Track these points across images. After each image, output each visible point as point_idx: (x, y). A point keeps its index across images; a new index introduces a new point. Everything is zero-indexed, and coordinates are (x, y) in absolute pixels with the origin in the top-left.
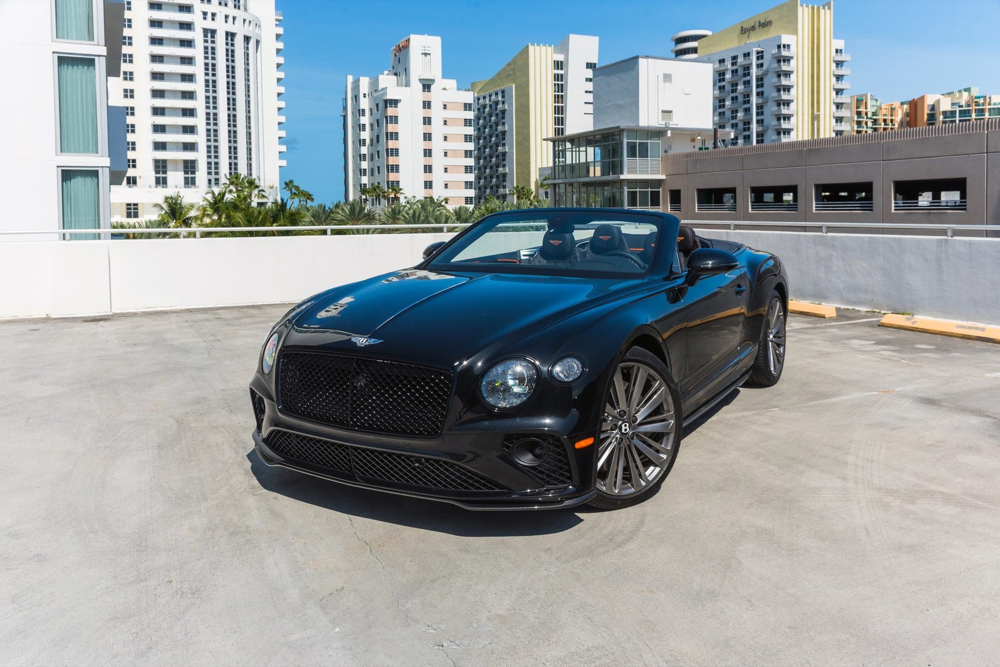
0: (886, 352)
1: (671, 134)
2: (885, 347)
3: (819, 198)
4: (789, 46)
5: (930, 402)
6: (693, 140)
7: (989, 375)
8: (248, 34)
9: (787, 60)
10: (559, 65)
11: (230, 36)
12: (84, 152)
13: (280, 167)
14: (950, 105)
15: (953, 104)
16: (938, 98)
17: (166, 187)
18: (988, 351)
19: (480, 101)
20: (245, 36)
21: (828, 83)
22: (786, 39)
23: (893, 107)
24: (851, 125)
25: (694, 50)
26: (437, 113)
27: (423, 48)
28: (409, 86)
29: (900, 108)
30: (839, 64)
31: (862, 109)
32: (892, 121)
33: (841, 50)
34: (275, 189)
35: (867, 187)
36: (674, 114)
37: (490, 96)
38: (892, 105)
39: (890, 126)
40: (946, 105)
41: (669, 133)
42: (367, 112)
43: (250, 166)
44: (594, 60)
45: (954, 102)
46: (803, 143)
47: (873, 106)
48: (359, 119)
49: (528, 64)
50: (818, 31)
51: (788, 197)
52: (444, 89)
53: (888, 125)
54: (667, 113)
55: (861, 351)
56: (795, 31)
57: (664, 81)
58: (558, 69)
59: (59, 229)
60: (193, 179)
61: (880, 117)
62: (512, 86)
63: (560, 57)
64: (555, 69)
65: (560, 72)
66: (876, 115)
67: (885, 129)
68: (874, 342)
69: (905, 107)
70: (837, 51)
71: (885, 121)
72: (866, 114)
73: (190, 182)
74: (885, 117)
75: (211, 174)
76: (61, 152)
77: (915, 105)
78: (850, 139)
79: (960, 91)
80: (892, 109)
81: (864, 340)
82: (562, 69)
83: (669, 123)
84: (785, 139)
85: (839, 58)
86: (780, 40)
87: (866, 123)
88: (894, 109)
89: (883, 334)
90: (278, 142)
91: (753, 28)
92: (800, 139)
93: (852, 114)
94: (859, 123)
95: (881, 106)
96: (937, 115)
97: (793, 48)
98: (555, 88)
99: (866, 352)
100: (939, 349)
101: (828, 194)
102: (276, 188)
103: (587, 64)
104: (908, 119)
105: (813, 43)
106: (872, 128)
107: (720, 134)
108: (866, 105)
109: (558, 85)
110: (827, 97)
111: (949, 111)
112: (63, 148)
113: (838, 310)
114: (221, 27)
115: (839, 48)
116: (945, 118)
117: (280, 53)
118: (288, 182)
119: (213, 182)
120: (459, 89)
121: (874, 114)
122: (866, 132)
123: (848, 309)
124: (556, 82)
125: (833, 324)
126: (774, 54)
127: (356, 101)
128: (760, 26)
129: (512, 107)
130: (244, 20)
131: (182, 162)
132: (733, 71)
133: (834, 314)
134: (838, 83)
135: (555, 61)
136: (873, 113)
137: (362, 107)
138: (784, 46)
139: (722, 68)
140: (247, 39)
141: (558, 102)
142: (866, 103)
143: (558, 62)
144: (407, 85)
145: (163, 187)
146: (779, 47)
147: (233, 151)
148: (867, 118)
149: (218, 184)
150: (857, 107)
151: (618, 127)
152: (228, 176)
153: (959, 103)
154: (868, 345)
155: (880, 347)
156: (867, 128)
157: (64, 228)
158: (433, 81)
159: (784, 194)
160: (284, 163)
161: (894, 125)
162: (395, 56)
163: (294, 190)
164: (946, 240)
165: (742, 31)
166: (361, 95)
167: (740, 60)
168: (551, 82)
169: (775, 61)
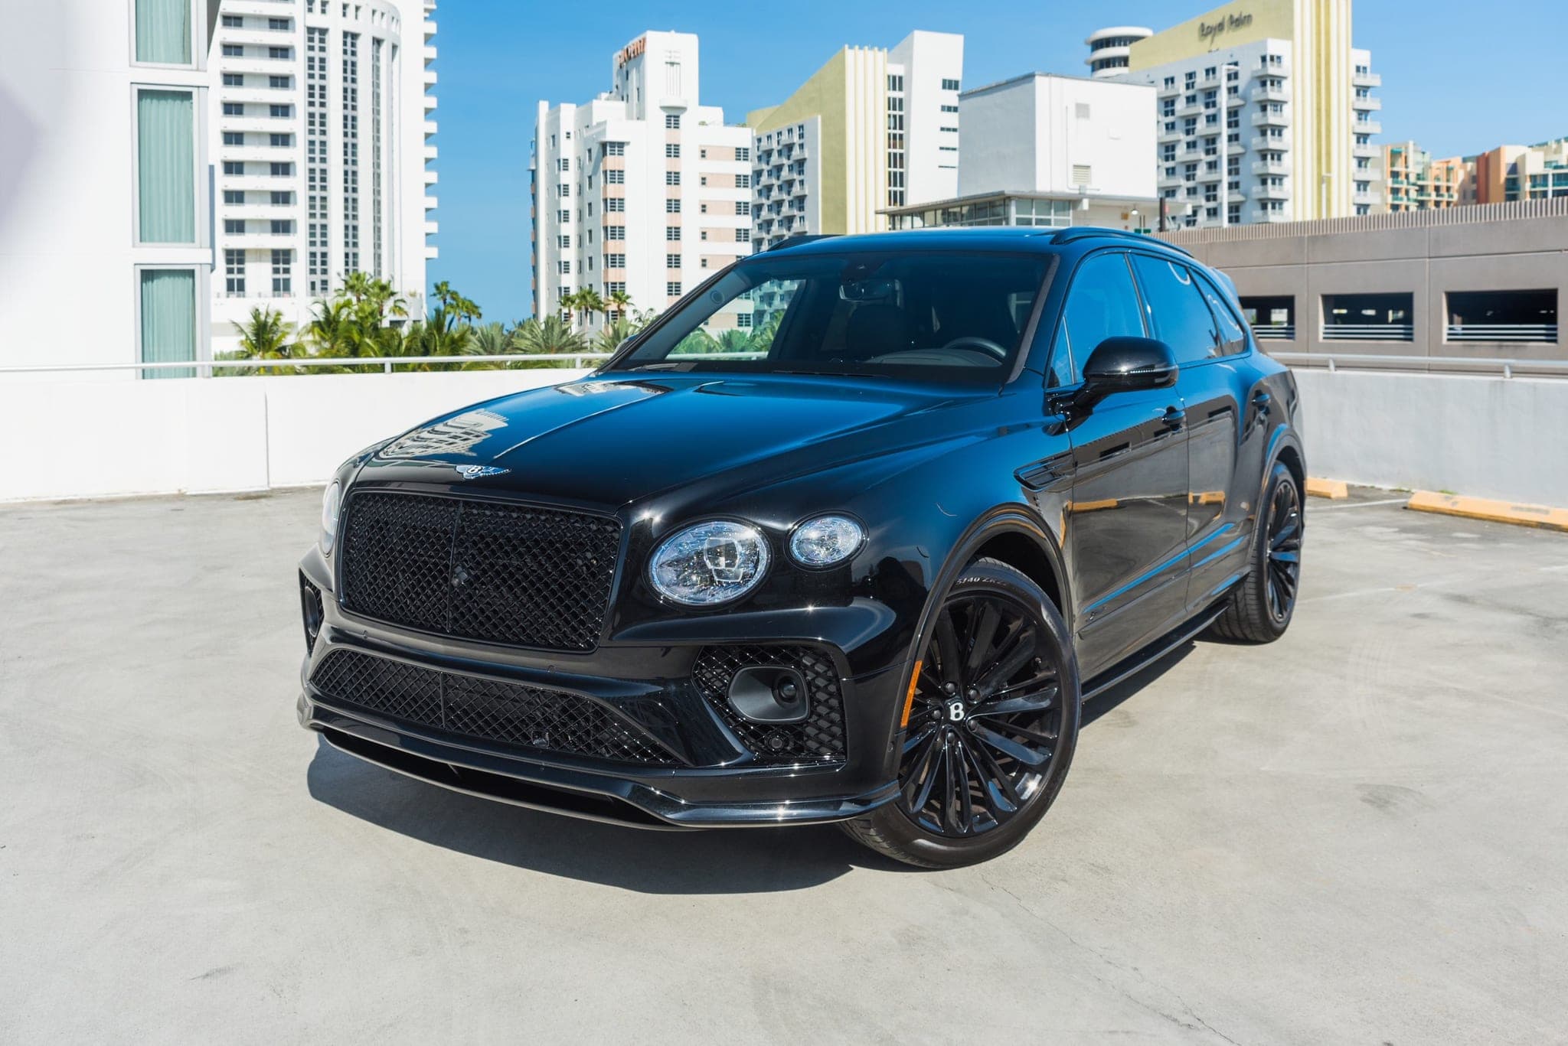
0: (1411, 541)
1: (1090, 205)
2: (1411, 535)
3: (1331, 319)
4: (1279, 58)
5: (1461, 599)
6: (1125, 217)
7: (1544, 569)
8: (378, 36)
9: (1276, 81)
10: (896, 82)
11: (350, 37)
12: (174, 241)
13: (427, 259)
14: (1542, 164)
15: (1547, 164)
16: (1522, 153)
17: (244, 296)
18: (1550, 540)
19: (762, 144)
20: (374, 39)
21: (1344, 123)
22: (1274, 47)
23: (1450, 165)
24: (1382, 195)
25: (1124, 61)
26: (689, 166)
27: (669, 54)
28: (644, 119)
29: (1461, 168)
30: (1362, 90)
31: (1399, 167)
32: (1448, 189)
33: (1365, 68)
34: (418, 297)
35: (1404, 302)
36: (1093, 170)
37: (779, 134)
38: (1448, 162)
39: (1446, 198)
40: (1535, 165)
41: (1085, 204)
42: (573, 165)
43: (378, 258)
44: (956, 75)
45: (1548, 160)
46: (1303, 225)
47: (1418, 163)
48: (558, 176)
49: (843, 80)
50: (1328, 33)
51: (1279, 316)
52: (703, 123)
53: (1442, 196)
54: (1082, 168)
55: (1378, 541)
56: (1288, 34)
57: (1078, 116)
58: (894, 89)
59: (136, 362)
60: (287, 282)
61: (1430, 183)
62: (817, 119)
63: (898, 70)
64: (889, 89)
65: (897, 94)
66: (1423, 179)
67: (1437, 204)
68: (1397, 529)
69: (1470, 165)
70: (1358, 69)
71: (1437, 189)
72: (1407, 176)
73: (281, 286)
74: (1437, 183)
75: (315, 273)
76: (141, 241)
77: (1485, 163)
78: (1380, 219)
79: (1558, 141)
80: (1449, 170)
81: (1384, 526)
82: (901, 89)
83: (1084, 187)
84: (1274, 217)
85: (1362, 81)
86: (1265, 48)
87: (1407, 192)
88: (1452, 169)
89: (1410, 519)
90: (424, 217)
91: (1220, 27)
92: (1299, 219)
93: (1383, 177)
94: (1395, 191)
95: (1430, 163)
96: (1521, 182)
97: (1286, 61)
98: (889, 123)
99: (1385, 541)
100: (1484, 538)
101: (1344, 311)
102: (421, 295)
103: (944, 81)
104: (1474, 187)
105: (1319, 55)
106: (1416, 201)
107: (1170, 208)
108: (1406, 162)
109: (895, 116)
110: (1344, 148)
111: (1541, 175)
112: (145, 235)
113: (1350, 488)
114: (335, 23)
115: (1362, 64)
116: (1534, 186)
117: (429, 66)
118: (439, 283)
119: (318, 286)
120: (727, 123)
121: (1419, 177)
122: (1407, 208)
123: (1364, 487)
124: (892, 112)
125: (1341, 506)
126: (1256, 71)
127: (554, 145)
128: (1232, 23)
129: (815, 154)
130: (374, 12)
131: (270, 254)
132: (1188, 99)
133: (1344, 494)
134: (1359, 124)
135: (889, 77)
136: (1418, 175)
137: (563, 156)
138: (1272, 58)
139: (1170, 92)
140: (378, 42)
141: (895, 147)
142: (1406, 158)
143: (894, 78)
144: (640, 117)
145: (239, 296)
146: (1264, 59)
147: (351, 232)
148: (1408, 183)
149: (326, 289)
150: (1393, 165)
151: (1002, 193)
152: (343, 276)
153: (1557, 161)
154: (1389, 533)
155: (1404, 535)
156: (1408, 199)
157: (143, 361)
158: (683, 109)
159: (1273, 311)
160: (433, 252)
161: (1451, 196)
162: (621, 67)
163: (449, 300)
164: (1503, 382)
165: (1203, 31)
166: (563, 135)
167: (1201, 81)
168: (883, 112)
169: (1258, 83)
